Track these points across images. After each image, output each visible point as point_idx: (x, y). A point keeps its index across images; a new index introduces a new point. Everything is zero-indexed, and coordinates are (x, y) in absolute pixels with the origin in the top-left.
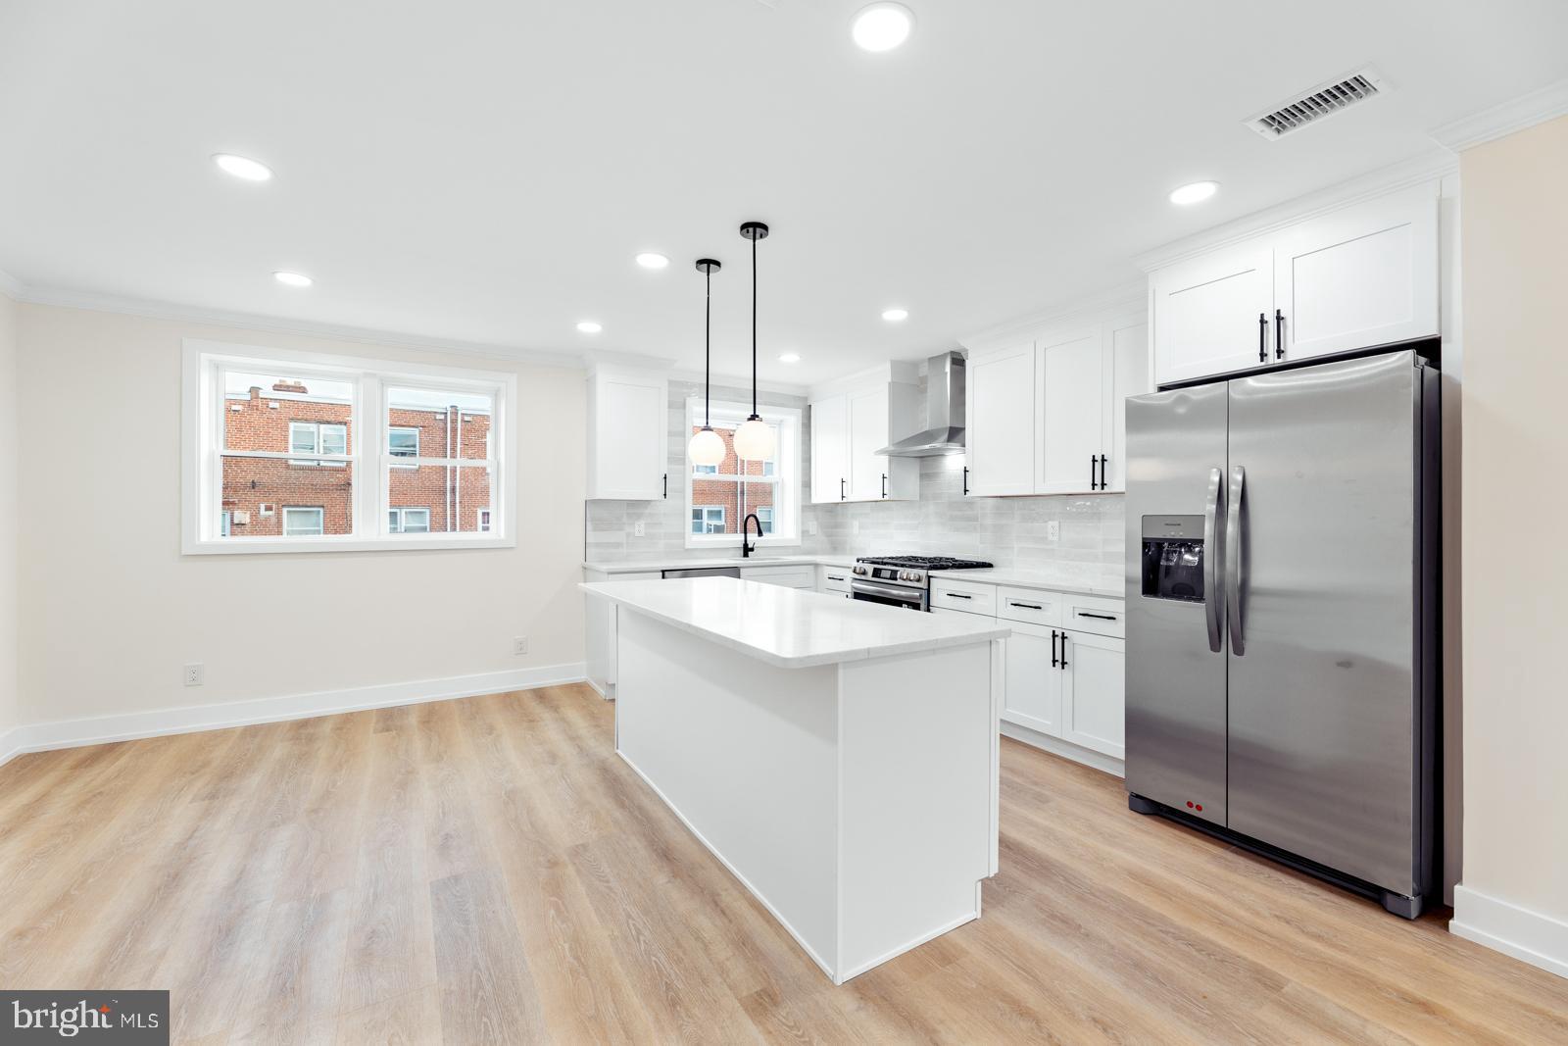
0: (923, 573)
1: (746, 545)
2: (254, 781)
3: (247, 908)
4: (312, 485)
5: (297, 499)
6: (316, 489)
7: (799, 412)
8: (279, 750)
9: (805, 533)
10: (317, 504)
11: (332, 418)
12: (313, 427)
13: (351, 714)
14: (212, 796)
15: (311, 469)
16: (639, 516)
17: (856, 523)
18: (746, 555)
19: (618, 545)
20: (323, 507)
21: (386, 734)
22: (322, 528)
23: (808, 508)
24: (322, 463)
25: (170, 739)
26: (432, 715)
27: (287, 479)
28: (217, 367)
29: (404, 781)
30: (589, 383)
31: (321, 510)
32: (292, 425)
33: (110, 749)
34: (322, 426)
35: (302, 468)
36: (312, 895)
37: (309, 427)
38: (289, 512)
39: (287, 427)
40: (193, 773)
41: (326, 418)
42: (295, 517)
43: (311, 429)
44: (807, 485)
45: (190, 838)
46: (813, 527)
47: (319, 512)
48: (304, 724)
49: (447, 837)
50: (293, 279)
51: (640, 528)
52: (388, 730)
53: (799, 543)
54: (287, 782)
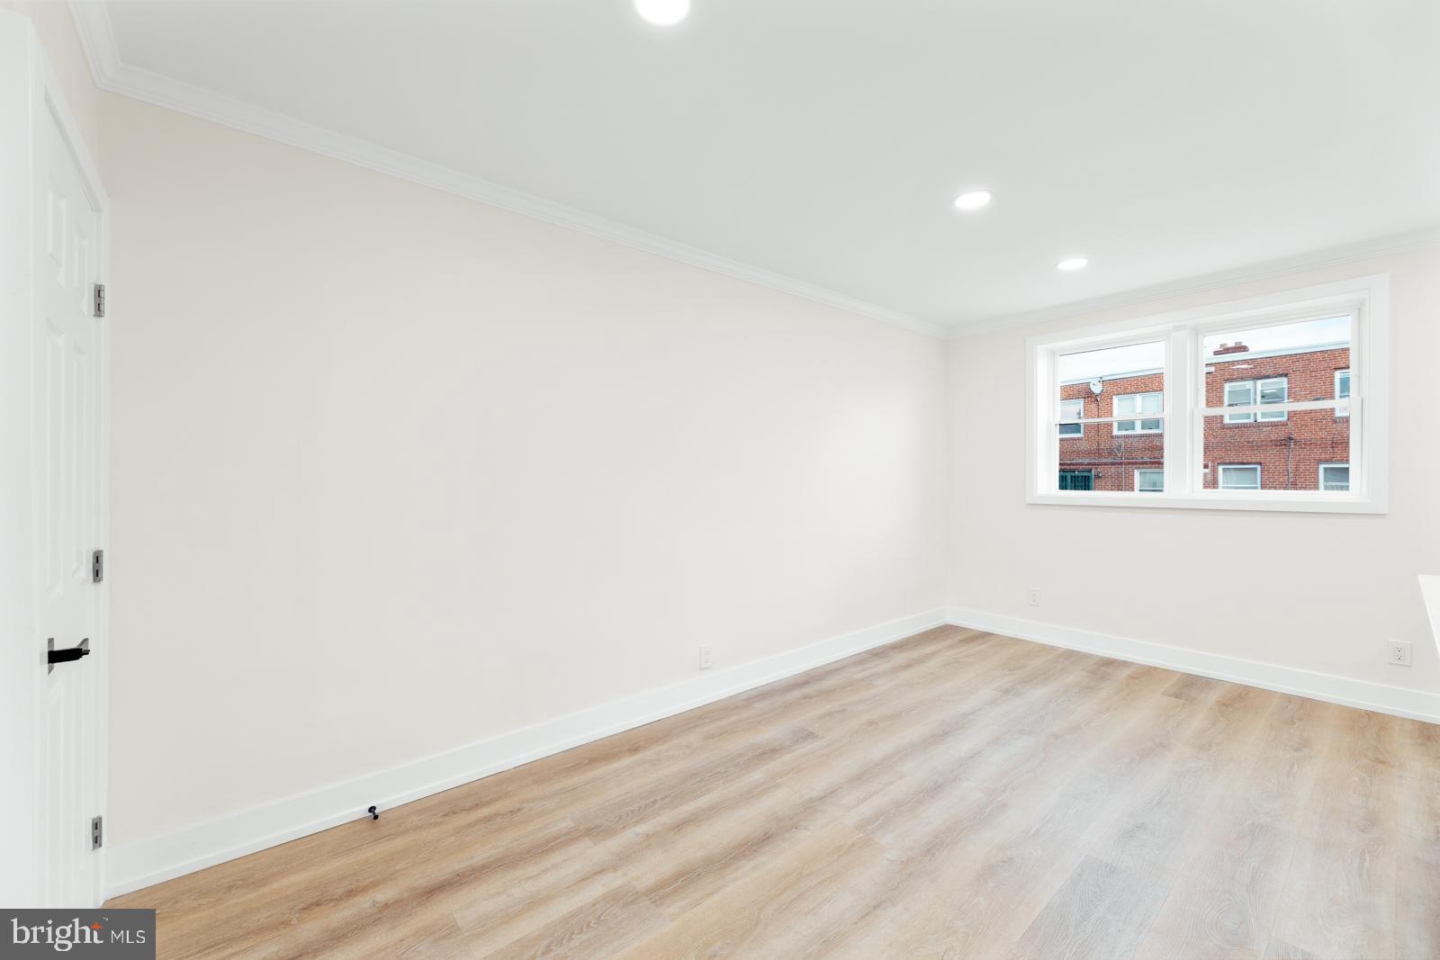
2: (1039, 692)
3: (959, 779)
4: (1249, 442)
5: (1233, 458)
6: (1253, 446)
8: (1075, 676)
10: (1254, 461)
11: (1270, 372)
12: (1249, 384)
13: (1156, 668)
14: (1006, 692)
15: (1245, 426)
20: (1261, 464)
21: (1173, 699)
22: (1259, 485)
24: (1260, 419)
25: (1018, 641)
26: (1240, 700)
27: (1222, 438)
28: (1053, 353)
29: (1150, 749)
31: (1259, 467)
32: (1227, 387)
33: (985, 636)
34: (1259, 382)
35: (1238, 427)
36: (999, 799)
37: (1245, 385)
38: (1224, 469)
39: (1222, 388)
40: (1010, 670)
41: (1264, 372)
42: (1234, 475)
43: (1248, 387)
45: (972, 713)
47: (1256, 469)
48: (1109, 663)
49: (1142, 826)
50: (1073, 264)
52: (1177, 697)
54: (1058, 704)
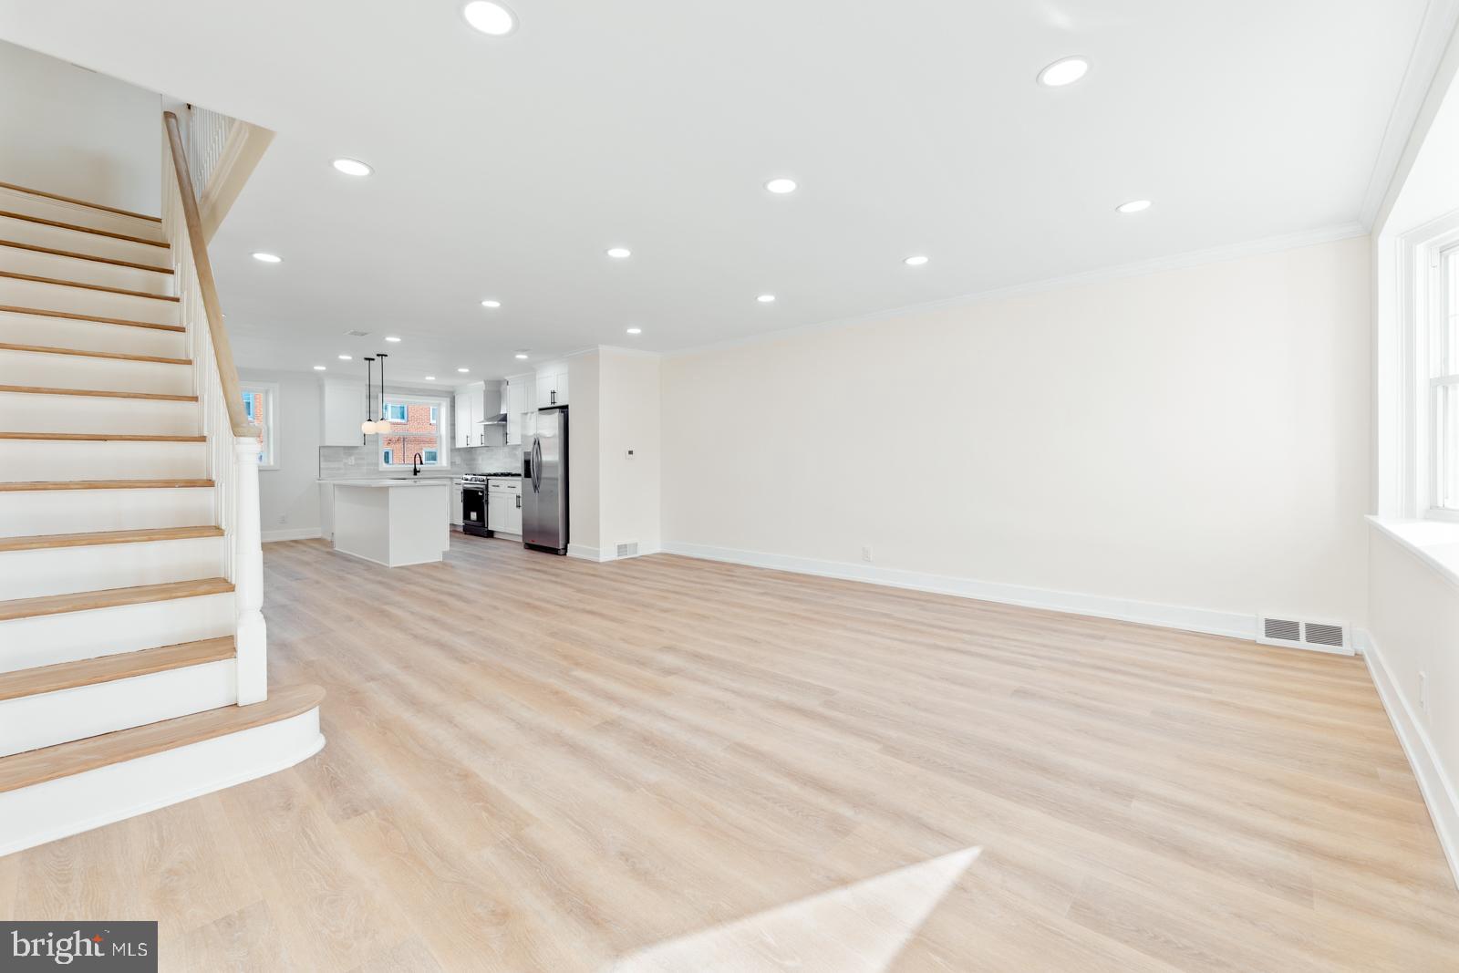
0: (485, 478)
1: (415, 469)
7: (448, 400)
9: (453, 463)
16: (351, 455)
17: (480, 458)
18: (415, 474)
19: (339, 469)
23: (454, 450)
30: (321, 388)
44: (453, 438)
46: (458, 460)
51: (352, 461)
53: (449, 468)
